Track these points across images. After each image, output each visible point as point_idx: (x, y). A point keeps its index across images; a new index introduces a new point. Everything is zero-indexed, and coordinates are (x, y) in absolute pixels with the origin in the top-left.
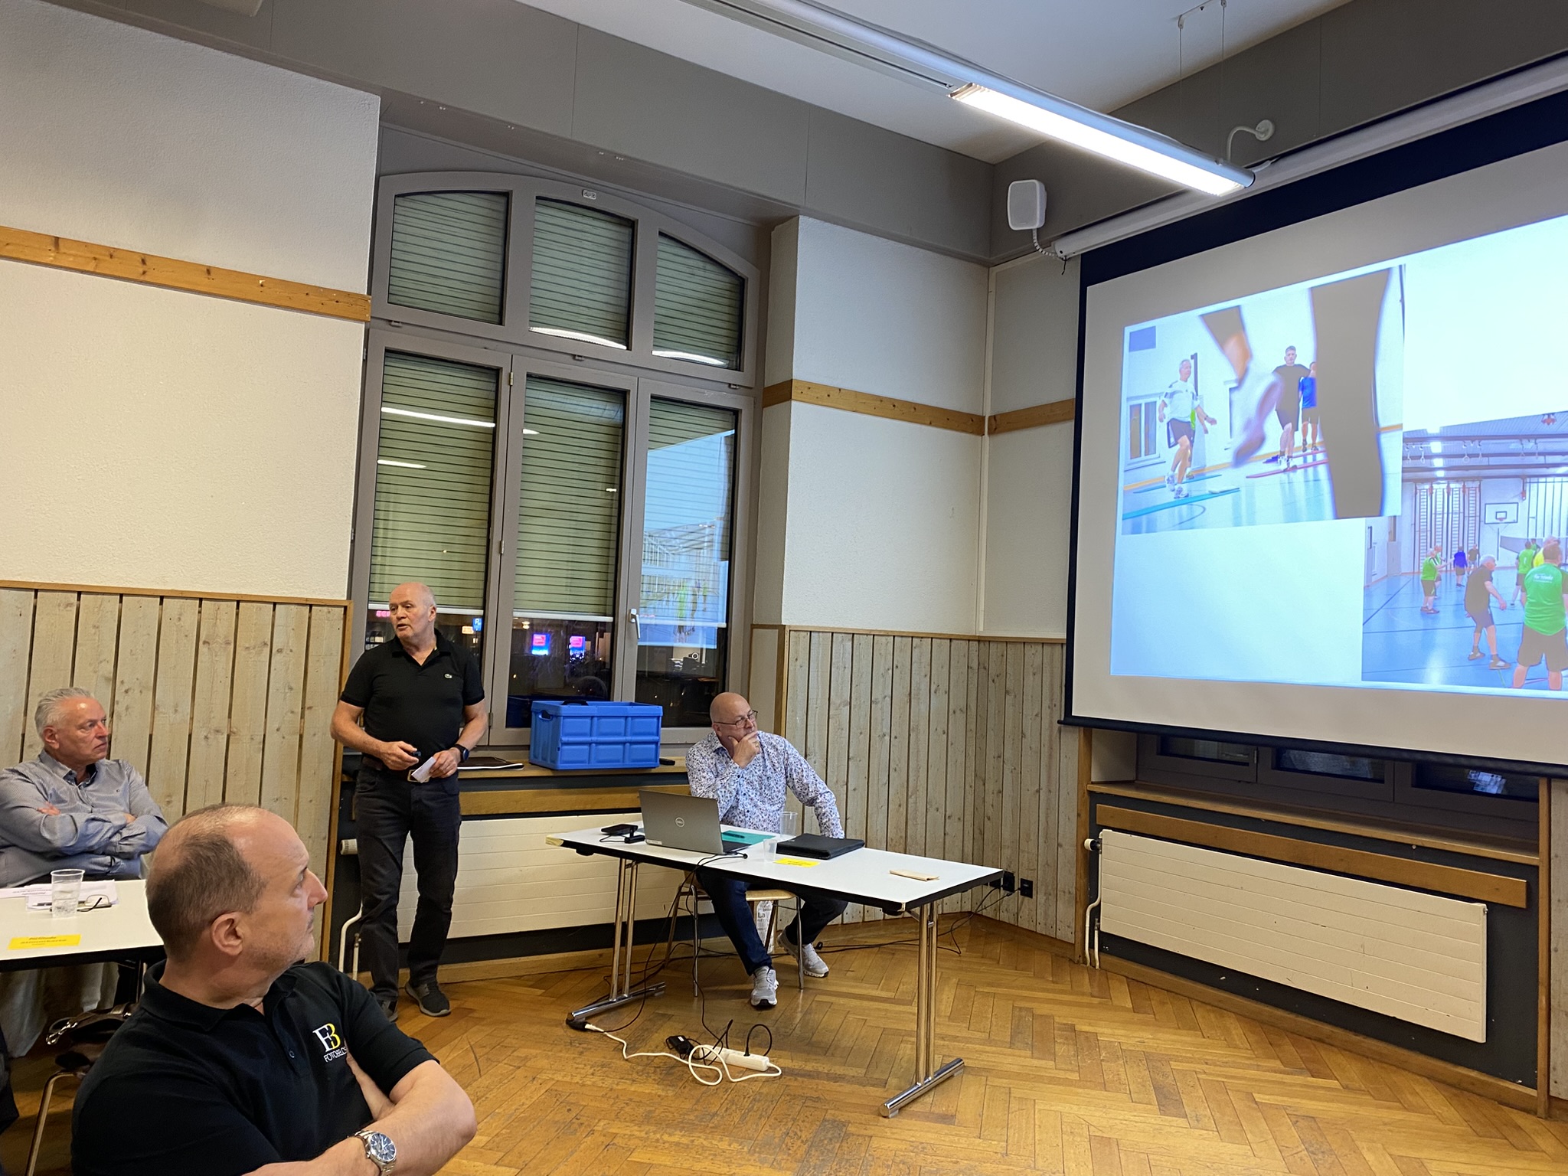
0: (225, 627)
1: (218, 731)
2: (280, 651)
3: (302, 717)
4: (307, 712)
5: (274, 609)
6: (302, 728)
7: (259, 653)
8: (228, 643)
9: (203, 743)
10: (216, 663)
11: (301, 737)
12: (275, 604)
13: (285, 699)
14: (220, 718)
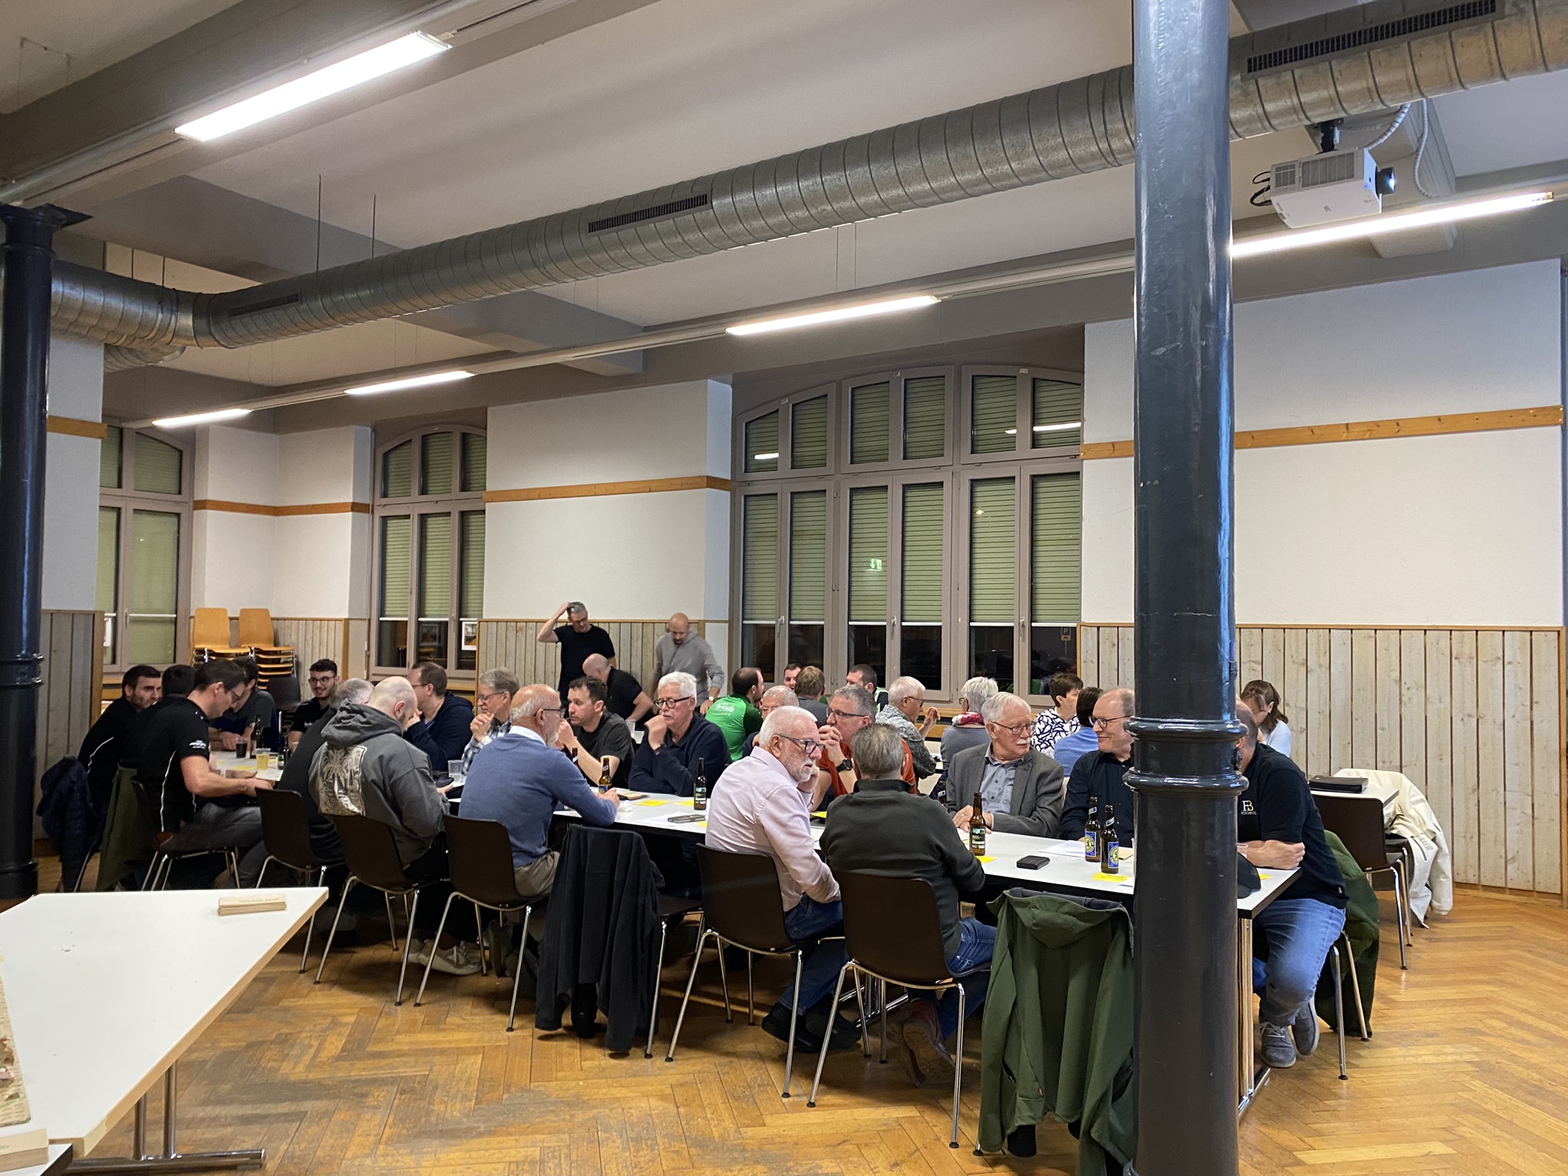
0: (1469, 648)
1: (1470, 716)
2: (1510, 663)
3: (1531, 709)
4: (1535, 706)
5: (1503, 635)
6: (1531, 716)
7: (1495, 664)
8: (1472, 658)
9: (1461, 723)
10: (1464, 672)
11: (1532, 722)
12: (1504, 631)
13: (1516, 696)
14: (1471, 707)
